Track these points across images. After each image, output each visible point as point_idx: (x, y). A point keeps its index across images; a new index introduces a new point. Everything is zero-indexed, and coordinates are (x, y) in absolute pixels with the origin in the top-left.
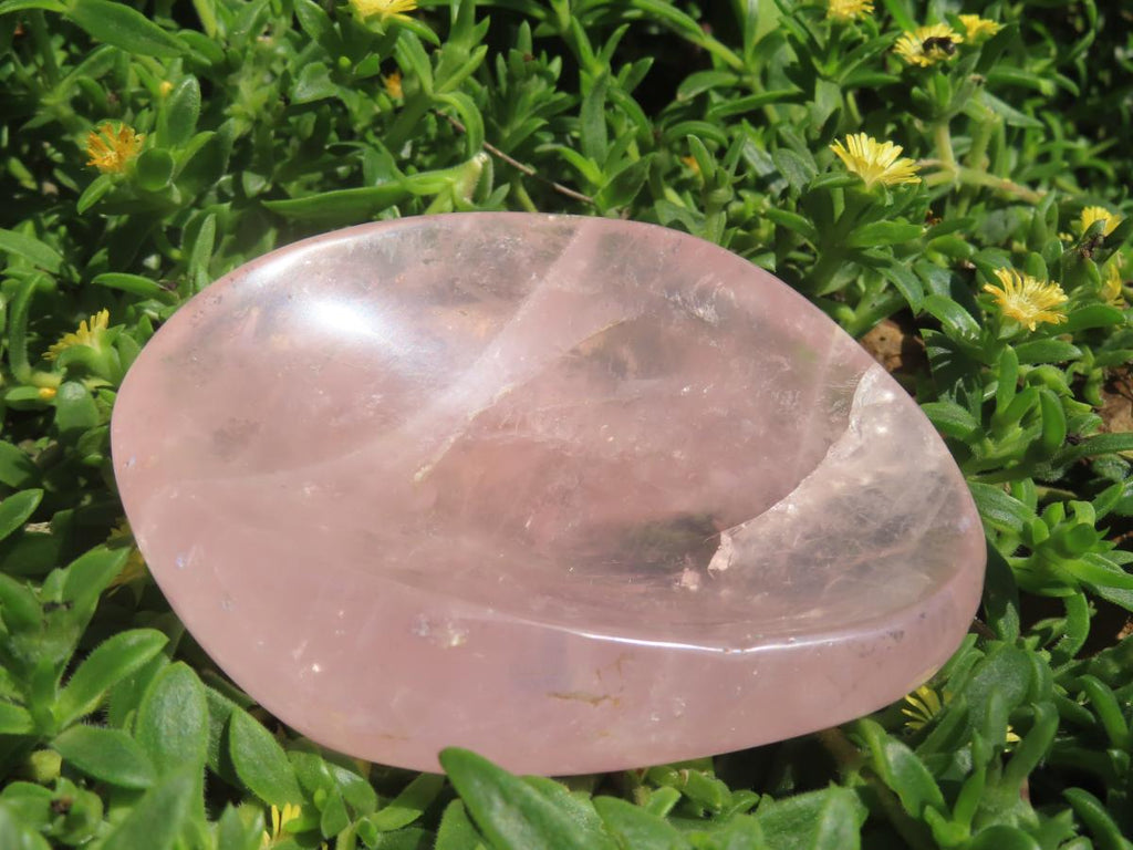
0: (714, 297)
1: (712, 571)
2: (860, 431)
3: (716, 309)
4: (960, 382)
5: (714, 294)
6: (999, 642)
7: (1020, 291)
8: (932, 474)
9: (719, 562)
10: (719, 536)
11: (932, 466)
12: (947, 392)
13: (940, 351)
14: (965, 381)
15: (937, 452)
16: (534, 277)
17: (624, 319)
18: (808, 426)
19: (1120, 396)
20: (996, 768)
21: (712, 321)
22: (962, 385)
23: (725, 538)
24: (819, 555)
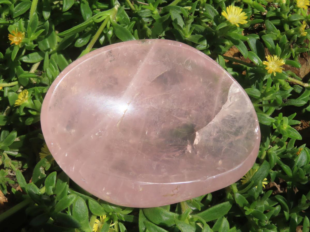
0: (191, 62)
1: (194, 145)
2: (230, 100)
3: (191, 66)
4: (257, 81)
5: (191, 61)
6: (265, 148)
7: (273, 60)
8: (249, 113)
9: (196, 142)
10: (195, 134)
11: (249, 111)
12: (254, 85)
13: (252, 74)
14: (258, 81)
15: (250, 106)
16: (141, 61)
17: (166, 71)
18: (217, 99)
19: (304, 59)
20: (259, 199)
21: (191, 70)
22: (257, 82)
23: (197, 133)
24: (221, 139)
